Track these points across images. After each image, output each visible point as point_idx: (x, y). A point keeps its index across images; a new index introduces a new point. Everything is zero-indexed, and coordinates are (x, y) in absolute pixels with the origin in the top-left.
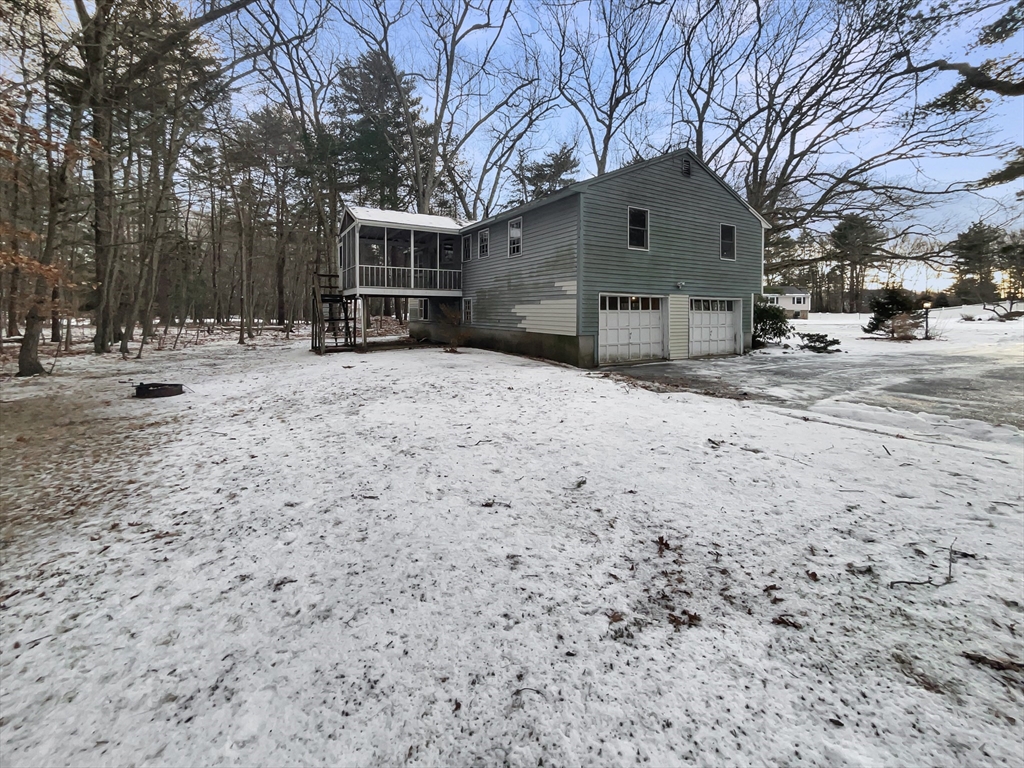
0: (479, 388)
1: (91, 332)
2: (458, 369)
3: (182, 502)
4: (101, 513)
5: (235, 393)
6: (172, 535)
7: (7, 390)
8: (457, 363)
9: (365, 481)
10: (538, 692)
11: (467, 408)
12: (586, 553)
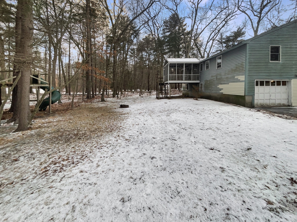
0: (206, 112)
1: (112, 93)
2: (198, 105)
3: (130, 133)
4: (116, 132)
5: (139, 108)
6: (129, 140)
7: (100, 104)
8: (198, 103)
9: (173, 135)
10: (236, 217)
11: (202, 118)
12: (253, 175)
